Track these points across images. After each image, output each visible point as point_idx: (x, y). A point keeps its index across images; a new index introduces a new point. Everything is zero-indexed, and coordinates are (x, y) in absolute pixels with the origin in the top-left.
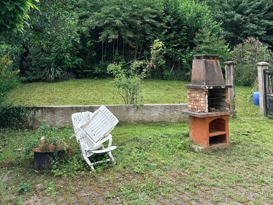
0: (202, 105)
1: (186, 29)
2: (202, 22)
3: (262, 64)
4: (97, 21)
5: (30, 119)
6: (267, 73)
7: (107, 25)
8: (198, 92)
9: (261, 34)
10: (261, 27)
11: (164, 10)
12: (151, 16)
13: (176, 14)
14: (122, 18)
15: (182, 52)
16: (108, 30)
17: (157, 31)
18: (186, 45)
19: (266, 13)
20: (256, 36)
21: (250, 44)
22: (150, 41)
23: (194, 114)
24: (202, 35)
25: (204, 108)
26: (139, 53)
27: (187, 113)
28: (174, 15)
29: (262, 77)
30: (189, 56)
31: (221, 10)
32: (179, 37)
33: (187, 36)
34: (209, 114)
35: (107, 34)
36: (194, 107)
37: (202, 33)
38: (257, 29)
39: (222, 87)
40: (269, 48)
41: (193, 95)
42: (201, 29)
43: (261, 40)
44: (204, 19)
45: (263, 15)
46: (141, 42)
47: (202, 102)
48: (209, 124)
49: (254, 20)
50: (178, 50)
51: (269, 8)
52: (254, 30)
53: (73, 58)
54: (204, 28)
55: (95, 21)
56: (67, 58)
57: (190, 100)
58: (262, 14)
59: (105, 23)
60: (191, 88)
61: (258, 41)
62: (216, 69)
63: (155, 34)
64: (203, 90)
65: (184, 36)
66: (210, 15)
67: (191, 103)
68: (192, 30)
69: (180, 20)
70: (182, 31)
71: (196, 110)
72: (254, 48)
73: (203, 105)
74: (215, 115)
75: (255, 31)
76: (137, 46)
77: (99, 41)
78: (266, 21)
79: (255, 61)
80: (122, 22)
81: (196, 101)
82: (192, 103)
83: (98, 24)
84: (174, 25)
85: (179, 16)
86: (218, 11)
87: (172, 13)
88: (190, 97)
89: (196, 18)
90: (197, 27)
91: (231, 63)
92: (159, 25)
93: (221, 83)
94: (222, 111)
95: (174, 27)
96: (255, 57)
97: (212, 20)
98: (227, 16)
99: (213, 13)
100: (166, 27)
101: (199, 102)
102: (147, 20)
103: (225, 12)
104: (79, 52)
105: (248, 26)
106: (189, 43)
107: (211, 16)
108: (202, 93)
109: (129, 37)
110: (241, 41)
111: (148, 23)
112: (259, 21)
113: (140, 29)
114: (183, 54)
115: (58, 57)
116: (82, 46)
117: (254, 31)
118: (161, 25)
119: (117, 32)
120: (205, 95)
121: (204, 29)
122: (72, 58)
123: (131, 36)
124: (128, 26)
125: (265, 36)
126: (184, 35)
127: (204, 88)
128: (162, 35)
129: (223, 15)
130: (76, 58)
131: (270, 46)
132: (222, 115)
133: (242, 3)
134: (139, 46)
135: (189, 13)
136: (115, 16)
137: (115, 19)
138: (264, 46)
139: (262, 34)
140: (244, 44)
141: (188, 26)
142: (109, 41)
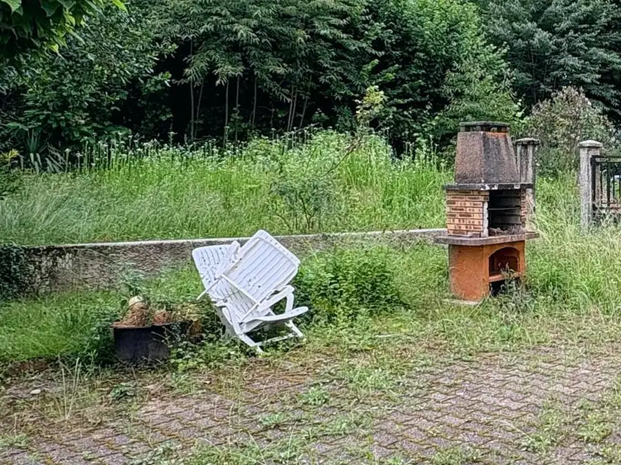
0: (476, 222)
1: (423, 60)
2: (461, 45)
3: (588, 145)
4: (174, 22)
5: (42, 278)
6: (598, 163)
7: (207, 35)
8: (470, 198)
9: (589, 80)
10: (591, 63)
11: (366, 7)
12: (334, 21)
13: (399, 19)
14: (254, 22)
15: (414, 116)
16: (212, 53)
17: (348, 60)
18: (423, 99)
19: (602, 32)
20: (579, 83)
21: (567, 103)
22: (332, 86)
23: (461, 241)
24: (462, 76)
25: (480, 228)
26: (301, 116)
27: (446, 240)
28: (392, 21)
29: (588, 172)
30: (432, 127)
31: (504, 18)
32: (407, 78)
33: (426, 77)
34: (490, 239)
35: (208, 62)
36: (460, 227)
37: (463, 73)
38: (582, 68)
39: (516, 188)
40: (604, 112)
41: (458, 204)
42: (459, 61)
43: (589, 95)
44: (466, 37)
45: (596, 37)
46: (306, 86)
47: (476, 216)
48: (490, 258)
49: (576, 48)
50: (403, 111)
51: (608, 22)
52: (575, 69)
53: (99, 126)
54: (465, 59)
55: (170, 23)
56: (78, 125)
57: (450, 215)
58: (593, 34)
59: (202, 31)
60: (455, 191)
61: (583, 96)
62: (504, 152)
63: (345, 70)
64: (479, 192)
65: (418, 77)
66: (479, 27)
67: (454, 221)
68: (437, 63)
69: (407, 37)
70: (413, 63)
71: (464, 234)
72: (575, 110)
73: (479, 222)
74: (502, 241)
75: (578, 72)
76: (295, 96)
77: (183, 81)
78: (601, 53)
79: (575, 139)
80: (255, 30)
81: (463, 216)
82: (457, 221)
83: (182, 31)
84: (394, 47)
85: (406, 26)
86: (499, 19)
87: (389, 17)
88: (453, 209)
89: (448, 33)
90: (450, 56)
91: (529, 142)
92: (354, 45)
93: (513, 179)
94: (513, 234)
95: (394, 52)
96: (576, 131)
97: (483, 40)
98: (518, 35)
99: (486, 23)
100: (374, 52)
101: (471, 216)
102: (324, 29)
103: (513, 22)
104: (118, 109)
105: (562, 61)
106: (432, 95)
107: (480, 29)
108: (478, 198)
109: (276, 72)
110: (547, 96)
111: (325, 37)
112: (586, 51)
113: (303, 52)
114: (415, 121)
115: (49, 122)
116: (127, 93)
117: (574, 72)
118: (360, 46)
119: (238, 57)
120: (483, 202)
121: (465, 63)
122: (95, 125)
123: (281, 71)
124: (271, 42)
125: (597, 85)
126: (418, 74)
127: (482, 189)
128: (364, 71)
129: (509, 29)
130: (109, 125)
131: (607, 109)
132: (514, 240)
133: (551, 4)
134: (299, 98)
135: (431, 20)
136: (231, 13)
137: (233, 23)
138: (595, 108)
139: (592, 81)
140: (554, 103)
141: (428, 53)
142: (218, 82)
